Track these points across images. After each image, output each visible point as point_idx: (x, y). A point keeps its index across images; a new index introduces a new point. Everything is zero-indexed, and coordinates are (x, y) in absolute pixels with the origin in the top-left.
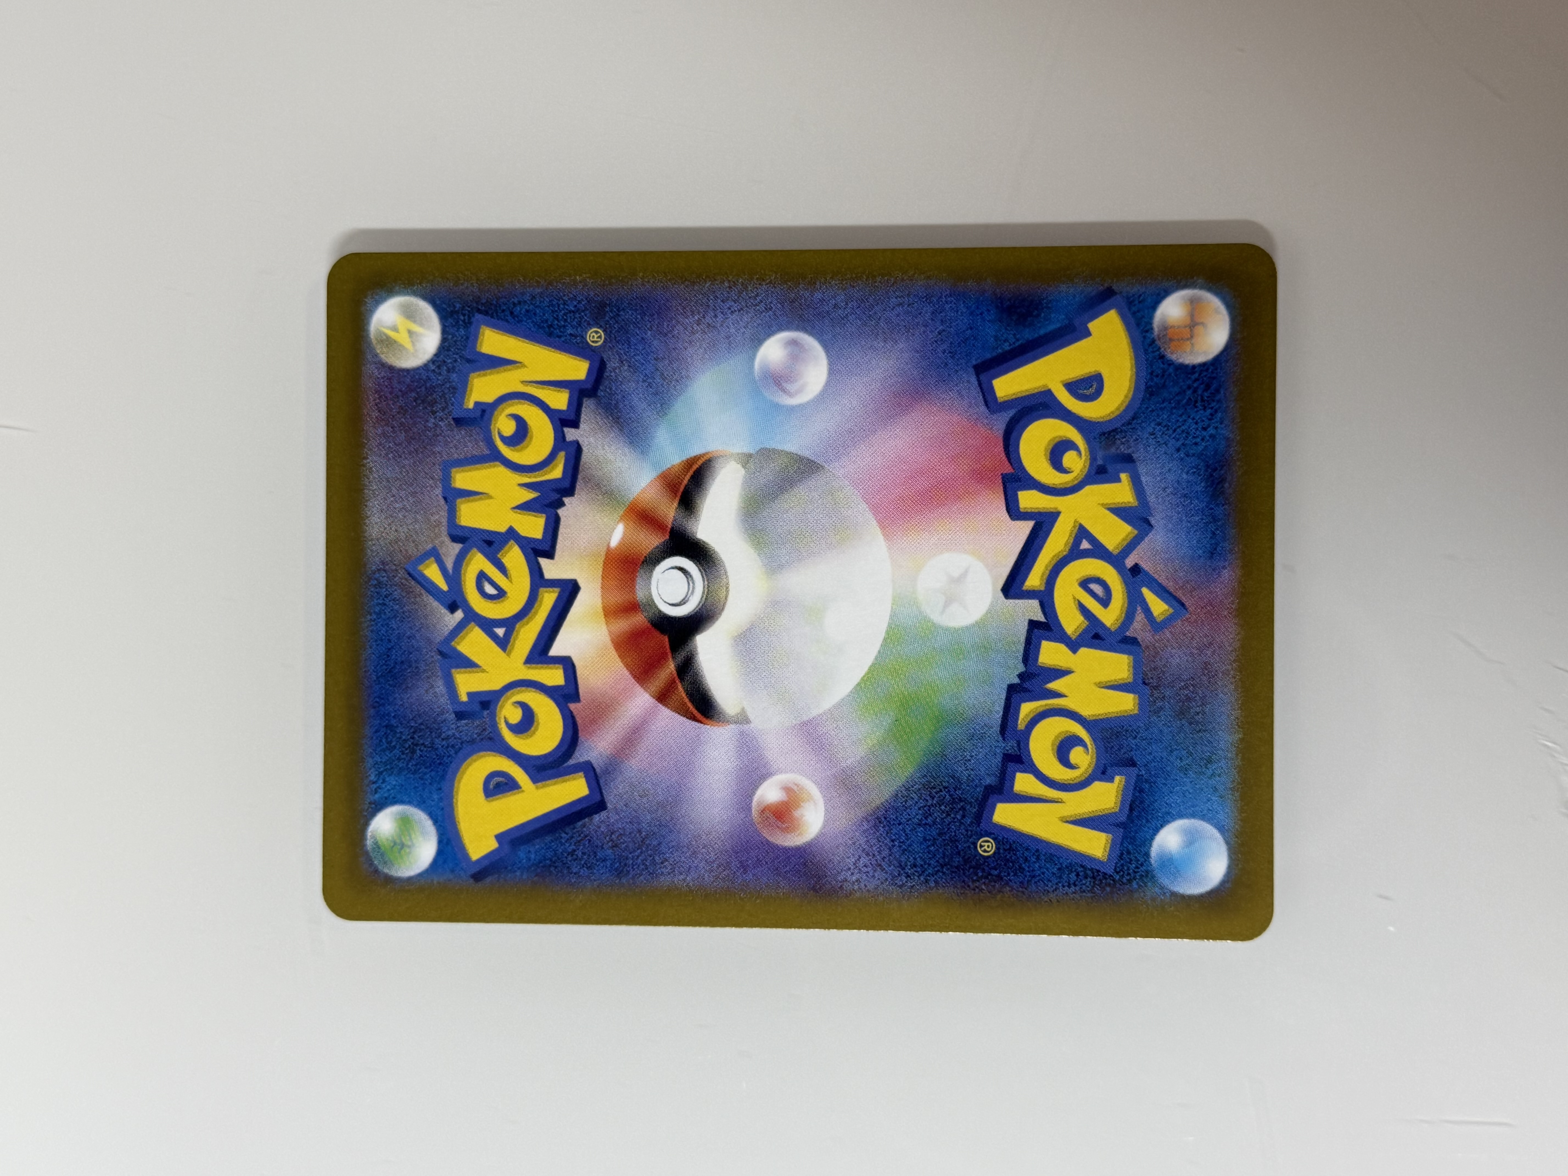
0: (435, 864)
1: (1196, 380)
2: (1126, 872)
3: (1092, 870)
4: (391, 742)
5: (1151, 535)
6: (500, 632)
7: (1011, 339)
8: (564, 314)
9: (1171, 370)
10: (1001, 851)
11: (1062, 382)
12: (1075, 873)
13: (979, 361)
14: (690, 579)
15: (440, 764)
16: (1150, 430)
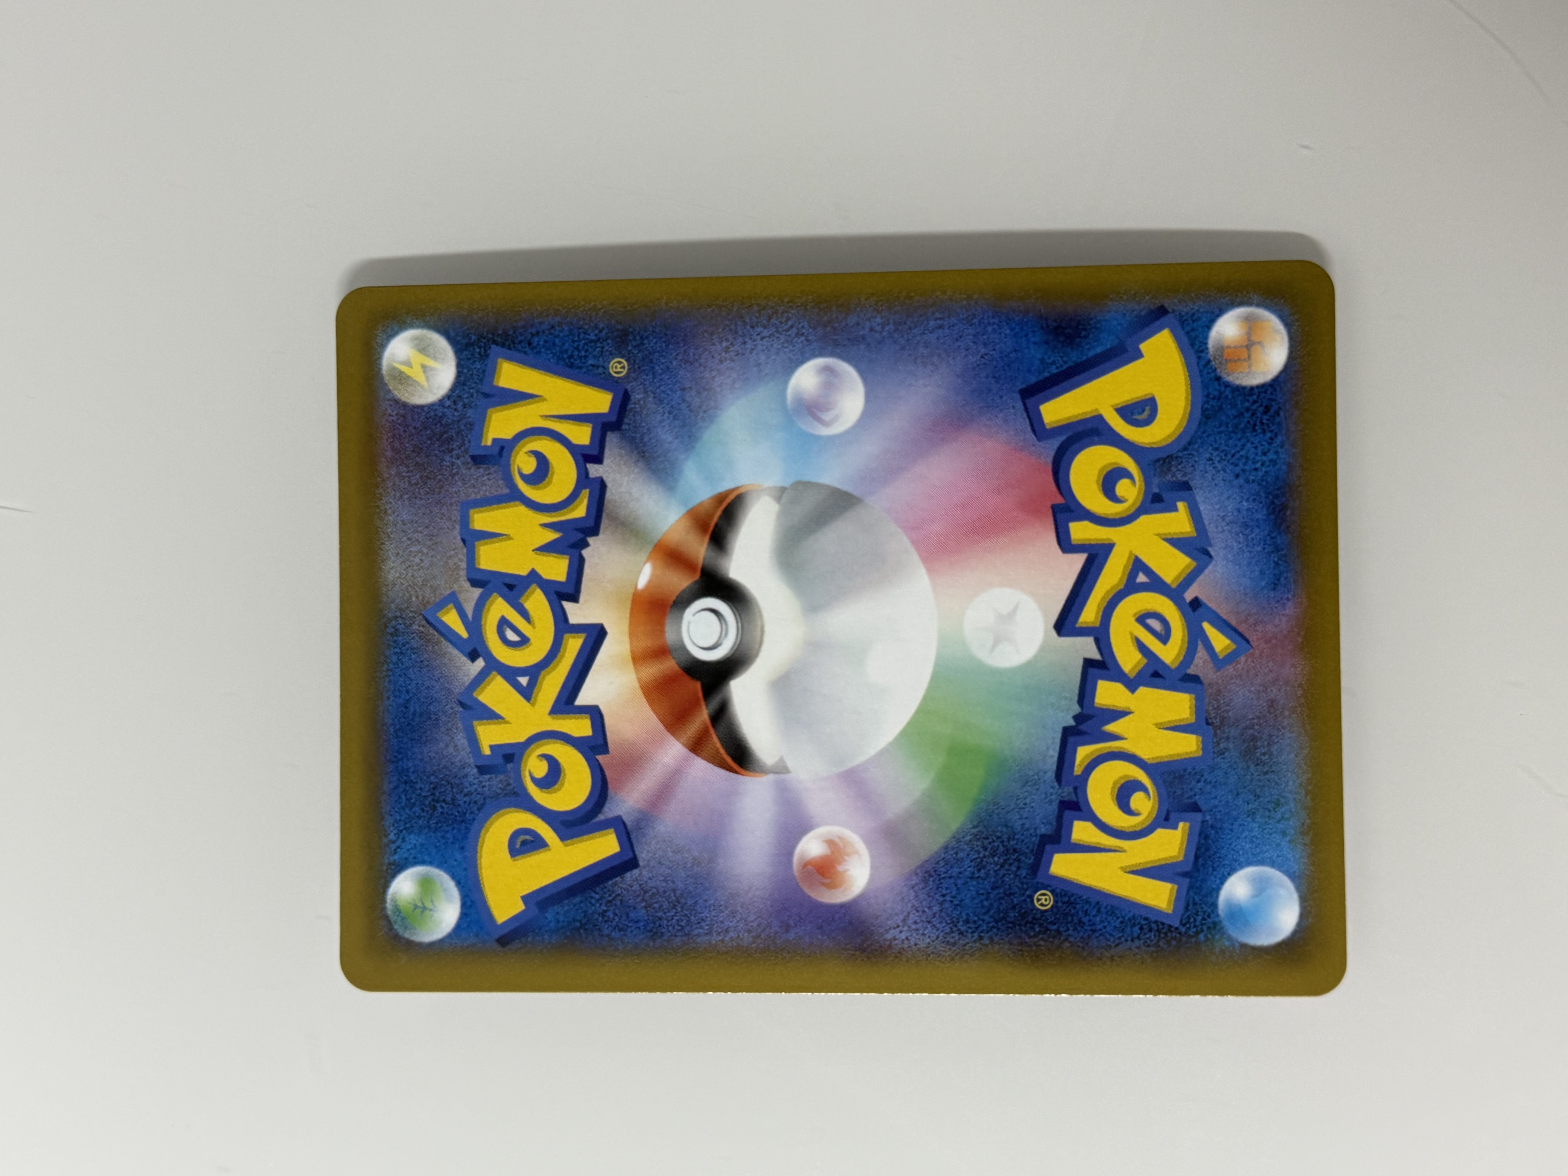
0: (458, 927)
1: (1255, 402)
2: (1192, 925)
3: (1156, 922)
4: (411, 798)
5: (1210, 567)
6: (524, 681)
7: (1058, 361)
8: (586, 344)
9: (1228, 392)
10: (1060, 904)
11: (1112, 406)
12: (1139, 926)
13: (1024, 386)
14: (723, 622)
15: (462, 821)
16: (1207, 455)
